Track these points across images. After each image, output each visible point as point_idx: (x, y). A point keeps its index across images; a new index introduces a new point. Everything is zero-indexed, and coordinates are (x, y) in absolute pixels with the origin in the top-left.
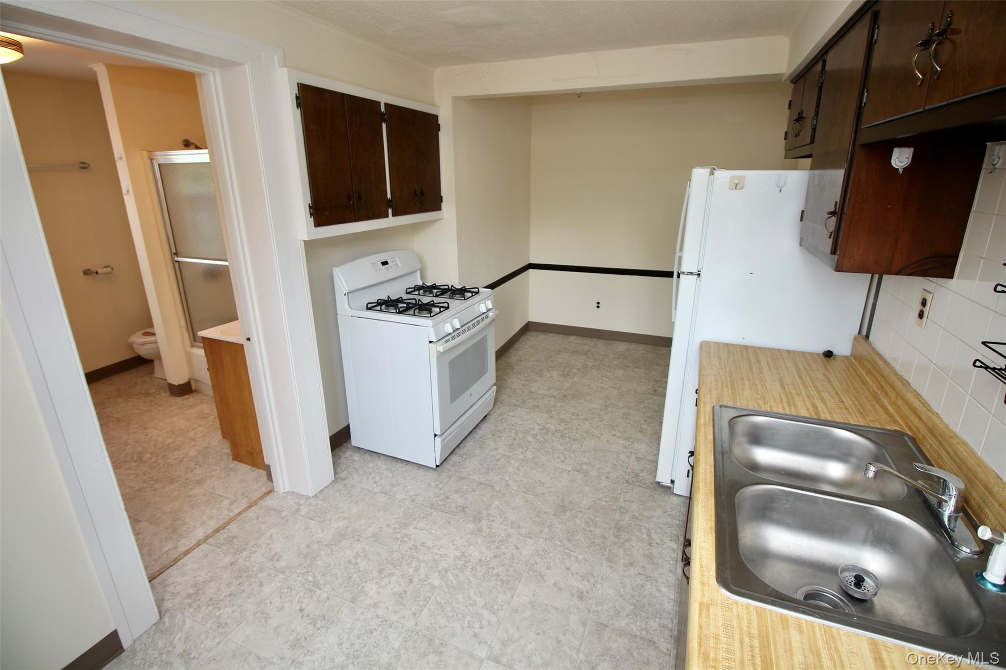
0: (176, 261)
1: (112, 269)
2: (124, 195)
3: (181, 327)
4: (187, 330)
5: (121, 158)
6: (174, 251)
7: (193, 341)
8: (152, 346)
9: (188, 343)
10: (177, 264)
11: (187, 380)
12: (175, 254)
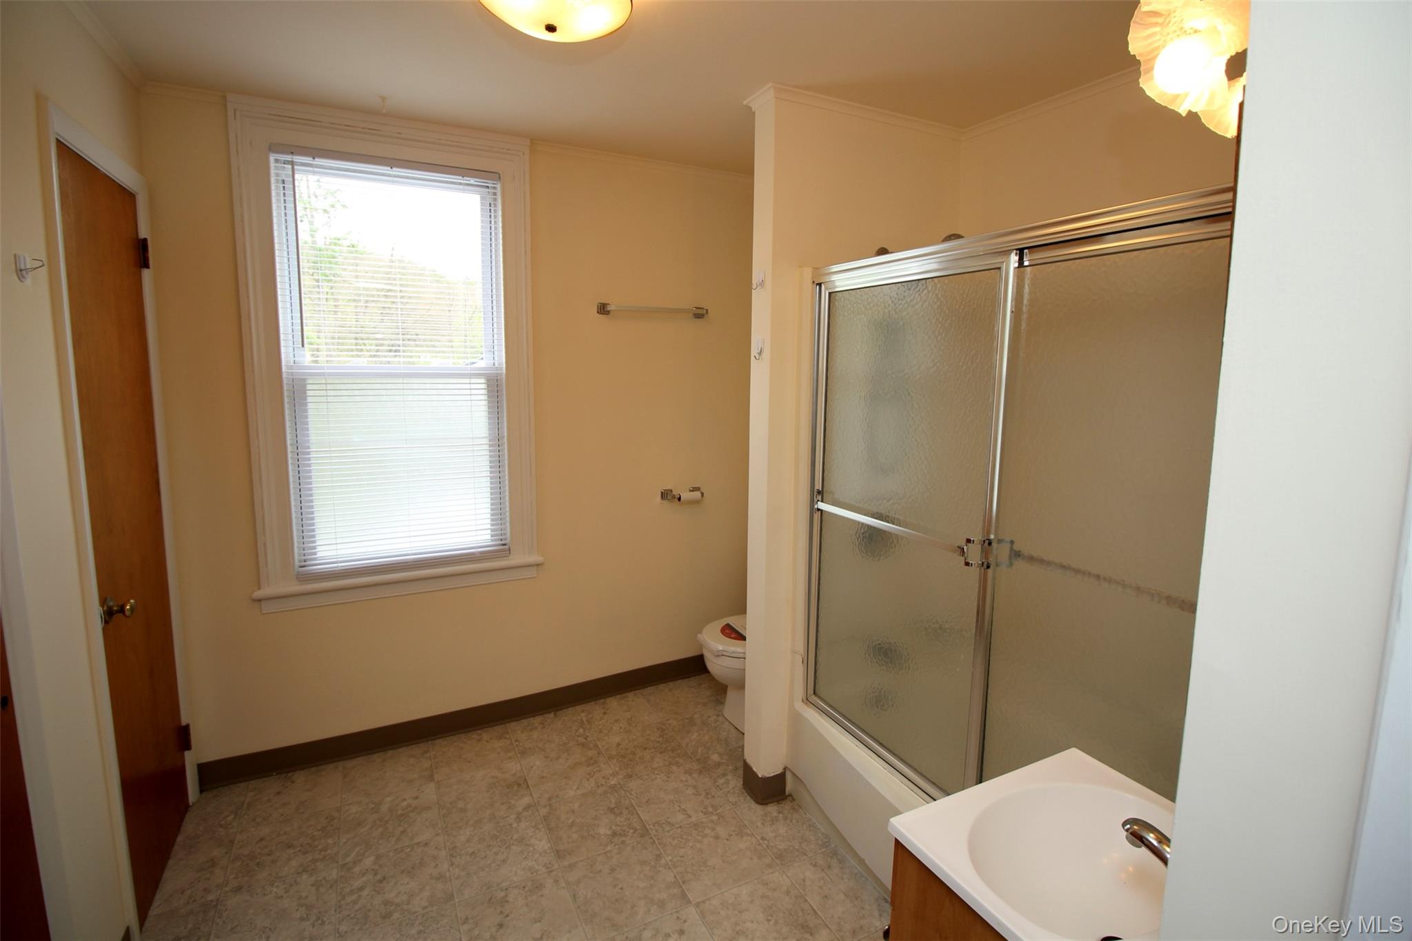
0: (818, 510)
1: (702, 494)
2: (752, 358)
3: (794, 652)
4: (806, 662)
5: (762, 284)
6: (818, 486)
7: (811, 691)
8: (735, 664)
9: (799, 691)
10: (817, 516)
11: (779, 771)
12: (819, 492)
